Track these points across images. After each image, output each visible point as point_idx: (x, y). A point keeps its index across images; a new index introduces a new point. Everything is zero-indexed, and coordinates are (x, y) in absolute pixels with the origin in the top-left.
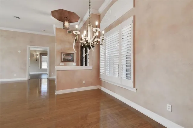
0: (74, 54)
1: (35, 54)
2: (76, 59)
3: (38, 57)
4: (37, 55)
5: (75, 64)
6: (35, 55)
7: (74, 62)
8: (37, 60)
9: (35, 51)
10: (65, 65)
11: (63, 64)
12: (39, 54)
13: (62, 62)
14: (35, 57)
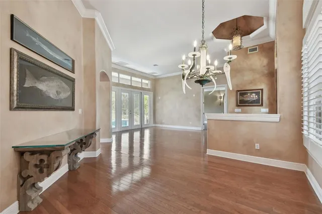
0: (262, 90)
1: (218, 96)
2: (269, 99)
3: (222, 99)
5: (264, 110)
6: (218, 98)
7: (262, 105)
9: (219, 92)
10: (242, 112)
11: (240, 110)
12: (223, 96)
13: (238, 106)
14: (219, 100)
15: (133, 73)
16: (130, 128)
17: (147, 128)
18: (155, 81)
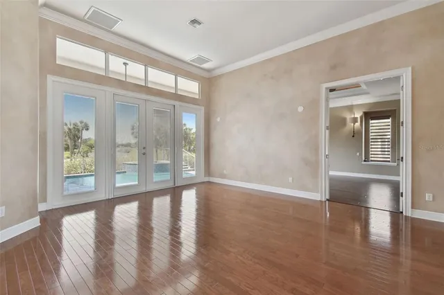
1: (349, 116)
3: (358, 124)
4: (355, 120)
6: (348, 120)
8: (355, 134)
9: (350, 108)
12: (361, 118)
14: (350, 125)
15: (151, 58)
16: (143, 189)
17: (188, 187)
18: (209, 82)
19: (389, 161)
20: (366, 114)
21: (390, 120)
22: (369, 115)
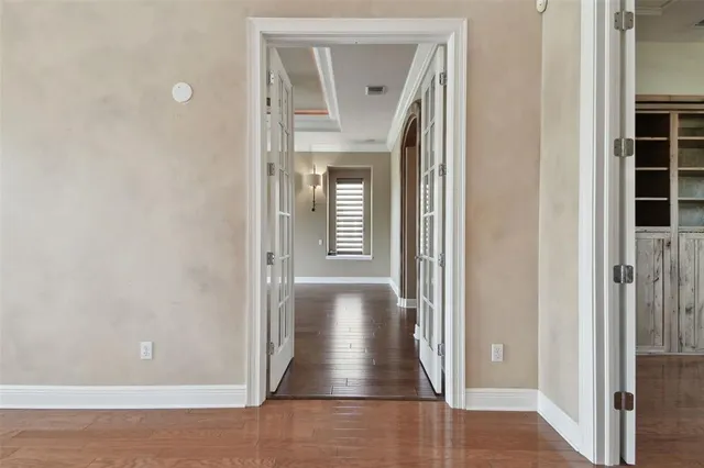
3: (320, 188)
4: (315, 180)
6: (305, 180)
8: (315, 206)
9: (308, 158)
12: (324, 175)
14: (308, 189)
19: (361, 253)
20: (331, 171)
21: (361, 186)
22: (336, 175)
